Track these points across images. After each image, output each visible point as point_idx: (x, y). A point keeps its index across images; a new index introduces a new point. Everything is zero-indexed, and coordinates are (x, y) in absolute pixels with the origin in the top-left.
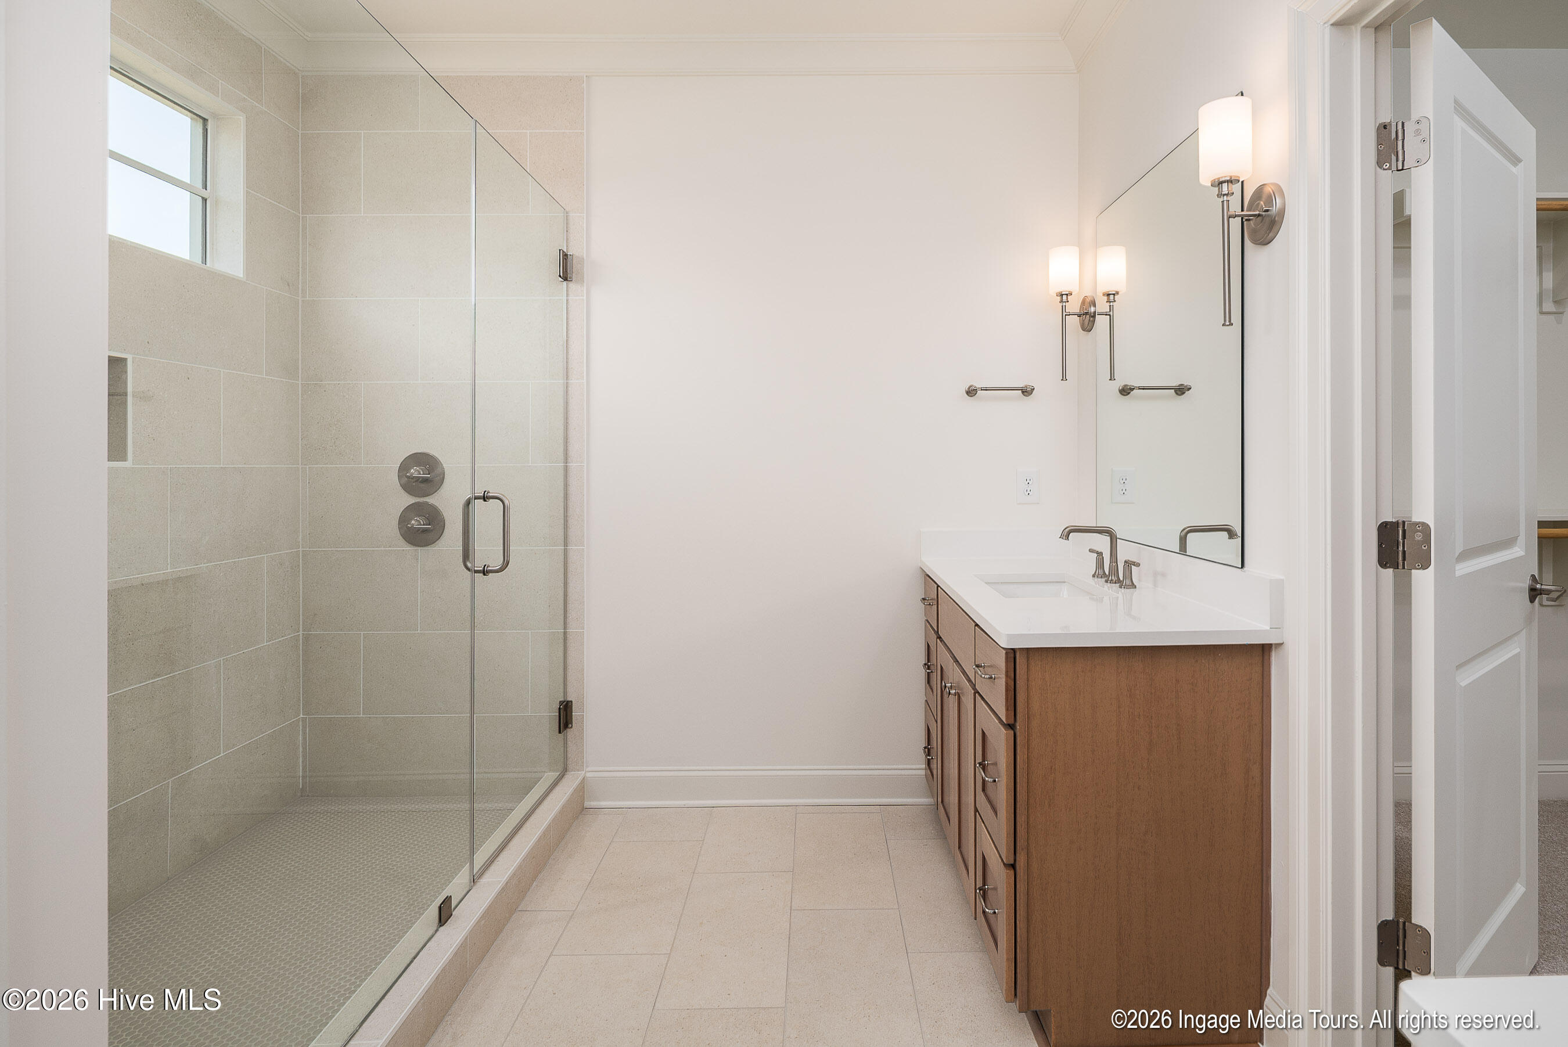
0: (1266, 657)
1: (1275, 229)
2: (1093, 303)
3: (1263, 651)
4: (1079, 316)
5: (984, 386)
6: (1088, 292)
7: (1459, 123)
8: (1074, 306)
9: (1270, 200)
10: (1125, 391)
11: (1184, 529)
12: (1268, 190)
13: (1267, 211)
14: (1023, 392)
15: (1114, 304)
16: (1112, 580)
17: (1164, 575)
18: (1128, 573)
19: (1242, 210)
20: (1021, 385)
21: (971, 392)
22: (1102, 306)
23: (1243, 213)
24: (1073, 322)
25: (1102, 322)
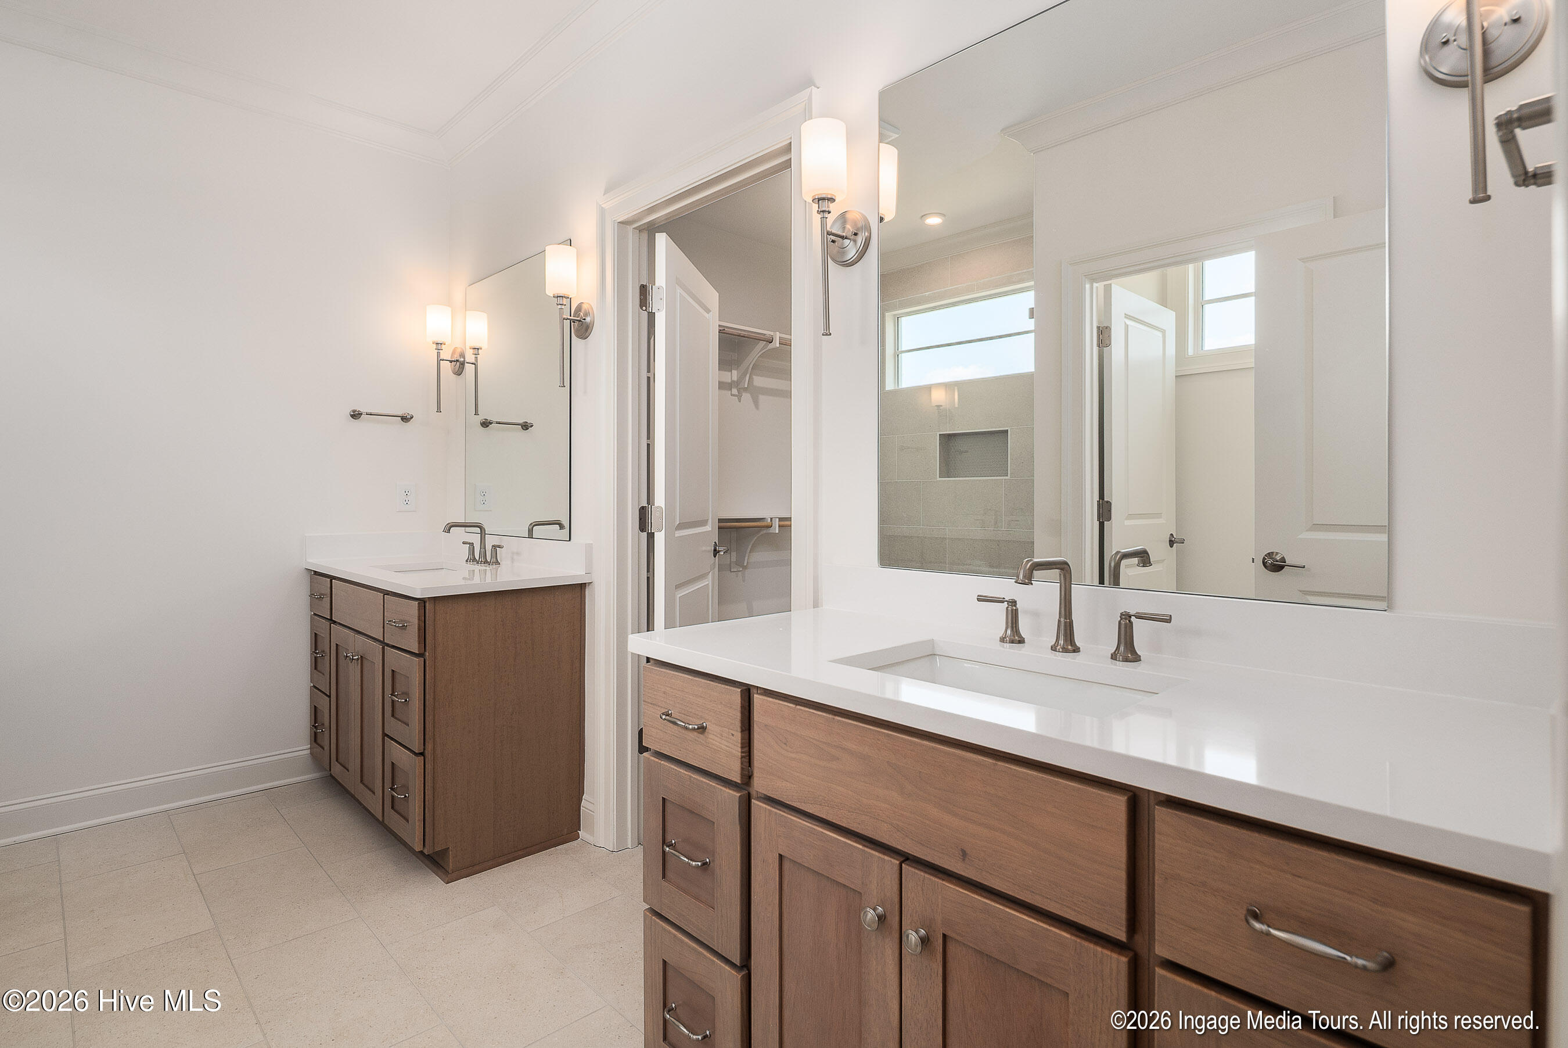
0: (583, 593)
1: (589, 331)
2: (462, 355)
3: (582, 587)
4: (451, 362)
5: (369, 411)
6: (458, 345)
7: (679, 291)
8: (446, 354)
9: (587, 314)
10: (485, 424)
11: (531, 524)
12: (585, 307)
13: (585, 319)
14: (402, 419)
15: (478, 356)
16: (482, 561)
17: (518, 554)
18: (494, 553)
19: (570, 316)
20: (400, 414)
21: (356, 415)
22: (470, 357)
23: (571, 318)
24: (446, 367)
25: (469, 369)
